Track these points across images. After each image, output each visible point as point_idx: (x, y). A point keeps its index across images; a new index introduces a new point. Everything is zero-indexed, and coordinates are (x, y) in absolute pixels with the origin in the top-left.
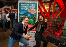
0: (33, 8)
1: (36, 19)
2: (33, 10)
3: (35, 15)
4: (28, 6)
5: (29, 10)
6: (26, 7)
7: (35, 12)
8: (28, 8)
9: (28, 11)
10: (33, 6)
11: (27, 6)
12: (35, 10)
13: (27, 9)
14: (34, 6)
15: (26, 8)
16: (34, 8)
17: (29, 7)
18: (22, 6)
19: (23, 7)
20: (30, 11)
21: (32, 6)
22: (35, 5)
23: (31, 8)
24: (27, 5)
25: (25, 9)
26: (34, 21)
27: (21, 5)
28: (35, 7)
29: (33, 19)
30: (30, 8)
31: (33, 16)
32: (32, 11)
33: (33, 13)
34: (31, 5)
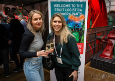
0: (78, 12)
1: (83, 32)
2: (78, 16)
3: (82, 24)
4: (69, 8)
5: (70, 16)
6: (65, 10)
7: (82, 20)
8: (69, 12)
9: (69, 18)
10: (78, 8)
11: (67, 8)
12: (81, 15)
13: (67, 14)
14: (80, 8)
15: (65, 12)
16: (81, 12)
17: (70, 10)
18: (57, 8)
19: (58, 10)
20: (72, 17)
21: (76, 7)
22: (81, 6)
23: (74, 12)
24: (67, 6)
25: (63, 14)
26: (79, 37)
27: (55, 6)
28: (81, 10)
29: (78, 33)
30: (71, 12)
31: (78, 26)
32: (76, 18)
33: (77, 22)
34: (74, 6)
